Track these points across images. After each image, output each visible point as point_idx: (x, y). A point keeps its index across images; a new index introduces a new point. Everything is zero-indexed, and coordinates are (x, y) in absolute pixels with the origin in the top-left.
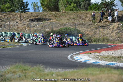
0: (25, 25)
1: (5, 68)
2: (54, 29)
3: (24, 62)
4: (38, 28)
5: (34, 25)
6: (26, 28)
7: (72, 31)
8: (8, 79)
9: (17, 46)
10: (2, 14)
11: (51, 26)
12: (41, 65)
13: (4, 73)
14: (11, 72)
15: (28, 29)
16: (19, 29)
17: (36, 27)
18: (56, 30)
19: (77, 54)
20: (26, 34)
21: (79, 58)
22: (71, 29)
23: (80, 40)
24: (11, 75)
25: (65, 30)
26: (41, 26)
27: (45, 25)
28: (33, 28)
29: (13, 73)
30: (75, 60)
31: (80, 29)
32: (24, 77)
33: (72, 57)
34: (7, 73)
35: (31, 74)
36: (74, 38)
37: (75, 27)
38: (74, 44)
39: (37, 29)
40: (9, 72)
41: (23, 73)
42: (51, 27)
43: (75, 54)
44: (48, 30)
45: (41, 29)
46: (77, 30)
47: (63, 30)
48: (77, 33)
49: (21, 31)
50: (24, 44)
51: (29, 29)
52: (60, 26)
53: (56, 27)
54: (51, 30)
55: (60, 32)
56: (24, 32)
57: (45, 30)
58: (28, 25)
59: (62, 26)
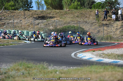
0: (29, 23)
1: (9, 66)
2: (58, 27)
3: (28, 60)
5: (38, 23)
8: (11, 77)
9: (21, 43)
10: (5, 12)
12: (45, 62)
13: (7, 71)
14: (15, 69)
15: (31, 27)
16: (23, 27)
17: (39, 25)
18: (60, 28)
19: (81, 52)
20: (30, 32)
21: (82, 56)
22: (75, 27)
23: (88, 39)
24: (15, 72)
25: (68, 27)
26: (45, 24)
27: (49, 23)
28: (37, 26)
29: (16, 70)
30: (79, 58)
32: (28, 74)
34: (11, 70)
35: (35, 71)
38: (82, 43)
39: (41, 27)
40: (12, 70)
41: (27, 71)
42: (55, 25)
43: (79, 52)
44: (51, 28)
45: (45, 27)
46: (81, 28)
47: (67, 28)
49: (25, 29)
50: (28, 42)
52: (64, 24)
53: (60, 25)
54: (55, 28)
55: (64, 30)
56: (28, 30)
57: (49, 28)
58: (32, 23)
59: (66, 24)
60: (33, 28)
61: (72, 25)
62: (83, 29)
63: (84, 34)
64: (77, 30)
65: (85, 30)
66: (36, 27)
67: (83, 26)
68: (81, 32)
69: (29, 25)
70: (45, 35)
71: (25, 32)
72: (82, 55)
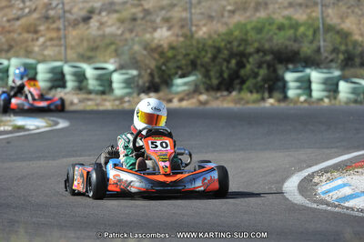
0: (35, 15)
2: (202, 32)
4: (108, 30)
5: (83, 13)
6: (36, 32)
7: (304, 35)
11: (184, 15)
15: (49, 35)
17: (94, 23)
18: (210, 37)
19: (336, 168)
20: (41, 68)
21: (347, 191)
22: (295, 26)
25: (259, 30)
26: (126, 14)
27: (147, 12)
28: (82, 28)
30: (328, 204)
31: (349, 25)
33: (306, 186)
36: (316, 76)
37: (317, 13)
39: (103, 36)
42: (182, 20)
43: (326, 170)
44: (163, 35)
45: (127, 35)
47: (252, 36)
48: (330, 47)
49: (11, 47)
50: (34, 124)
51: (54, 35)
52: (233, 12)
53: (211, 18)
54: (185, 36)
55: (235, 44)
56: (28, 53)
57: (148, 36)
58: (52, 13)
59: (245, 9)
60: (60, 40)
61: (279, 18)
62: (345, 35)
63: (353, 66)
64: (311, 42)
65: (355, 43)
66: (74, 34)
67: (343, 18)
68: (335, 50)
69: (36, 26)
70: (128, 83)
71: (15, 66)
72: (345, 185)
